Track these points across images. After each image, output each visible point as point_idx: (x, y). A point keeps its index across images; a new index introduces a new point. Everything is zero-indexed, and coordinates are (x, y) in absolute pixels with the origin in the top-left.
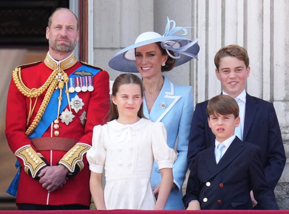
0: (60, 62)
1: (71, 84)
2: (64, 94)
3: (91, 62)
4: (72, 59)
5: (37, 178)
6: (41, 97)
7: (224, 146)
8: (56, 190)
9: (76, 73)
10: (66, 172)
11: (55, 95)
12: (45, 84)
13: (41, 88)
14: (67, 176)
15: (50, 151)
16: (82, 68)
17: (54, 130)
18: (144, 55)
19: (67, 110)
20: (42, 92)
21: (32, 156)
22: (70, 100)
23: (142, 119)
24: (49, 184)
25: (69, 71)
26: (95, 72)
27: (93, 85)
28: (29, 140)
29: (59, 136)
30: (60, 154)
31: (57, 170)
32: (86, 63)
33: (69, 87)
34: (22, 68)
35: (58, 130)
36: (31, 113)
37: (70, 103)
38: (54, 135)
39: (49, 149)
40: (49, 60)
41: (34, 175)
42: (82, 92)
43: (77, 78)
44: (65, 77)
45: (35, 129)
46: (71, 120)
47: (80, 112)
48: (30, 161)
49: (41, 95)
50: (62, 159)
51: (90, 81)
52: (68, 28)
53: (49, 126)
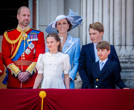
18: (62, 23)
33: (28, 39)
34: (8, 32)
35: (24, 57)
36: (12, 50)
37: (29, 46)
38: (23, 59)
39: (21, 65)
40: (19, 28)
41: (16, 76)
42: (33, 41)
43: (31, 35)
44: (26, 35)
45: (15, 57)
46: (30, 53)
47: (33, 49)
48: (14, 70)
49: (17, 43)
50: (27, 69)
51: (36, 36)
52: (28, 16)
53: (20, 55)
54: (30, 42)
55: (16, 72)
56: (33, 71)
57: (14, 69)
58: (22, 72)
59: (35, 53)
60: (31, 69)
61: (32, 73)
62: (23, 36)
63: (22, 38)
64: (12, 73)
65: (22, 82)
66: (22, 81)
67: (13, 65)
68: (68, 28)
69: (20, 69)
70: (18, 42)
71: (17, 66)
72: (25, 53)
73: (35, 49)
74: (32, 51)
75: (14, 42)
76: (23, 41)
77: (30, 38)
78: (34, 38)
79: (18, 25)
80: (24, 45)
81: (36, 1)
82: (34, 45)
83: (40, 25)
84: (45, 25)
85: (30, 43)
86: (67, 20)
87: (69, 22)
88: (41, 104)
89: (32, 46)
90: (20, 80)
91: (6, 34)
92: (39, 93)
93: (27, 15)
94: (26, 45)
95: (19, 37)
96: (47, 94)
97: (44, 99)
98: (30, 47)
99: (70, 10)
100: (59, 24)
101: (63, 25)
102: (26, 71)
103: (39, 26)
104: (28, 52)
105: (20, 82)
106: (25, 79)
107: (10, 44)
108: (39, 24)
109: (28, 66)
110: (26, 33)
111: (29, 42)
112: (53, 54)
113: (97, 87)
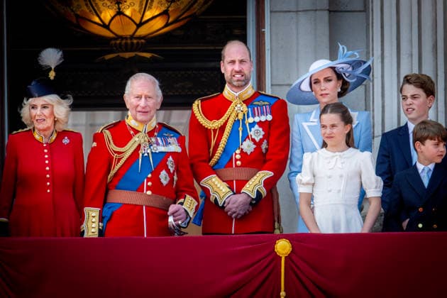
0: (238, 93)
1: (250, 115)
2: (244, 125)
3: (268, 91)
4: (249, 91)
5: (223, 207)
6: (223, 128)
7: (430, 170)
8: (241, 218)
9: (255, 103)
10: (249, 200)
11: (236, 126)
12: (225, 115)
13: (221, 120)
14: (251, 204)
15: (233, 181)
16: (260, 97)
17: (236, 160)
18: (322, 80)
19: (247, 139)
20: (222, 123)
21: (219, 185)
22: (250, 131)
23: (351, 149)
24: (234, 212)
25: (248, 102)
26: (273, 101)
27: (271, 114)
28: (213, 170)
29: (241, 166)
30: (242, 183)
31: (240, 198)
32: (263, 93)
33: (248, 117)
34: (202, 101)
35: (239, 160)
36: (213, 143)
37: (249, 133)
38: (236, 166)
39: (232, 179)
40: (228, 92)
41: (220, 204)
42: (260, 121)
43: (256, 108)
44: (244, 107)
45: (218, 160)
46: (252, 150)
47: (261, 140)
48: (217, 190)
49: (221, 126)
50: (244, 188)
51: (268, 110)
52: (241, 62)
53: (230, 156)
54: (252, 125)
55: (222, 196)
56: (258, 191)
57: (218, 187)
58: (234, 194)
59: (267, 149)
60: (253, 186)
61: (254, 196)
62: (237, 110)
63: (234, 115)
64: (212, 199)
65: (236, 218)
66: (234, 215)
67: (214, 180)
68: (339, 90)
69: (231, 188)
70: (225, 124)
71: (223, 181)
72: (242, 149)
73: (265, 141)
74: (258, 144)
75: (216, 124)
76: (236, 122)
77: (254, 116)
78: (262, 113)
79: (226, 85)
80: (239, 131)
81: (264, 28)
82: (263, 130)
83: (273, 83)
84: (286, 83)
85: (253, 127)
86: (335, 72)
87: (339, 76)
88: (281, 272)
89: (257, 132)
90: (229, 213)
91: (197, 105)
92: (275, 244)
93: (237, 62)
94: (245, 131)
95: (227, 113)
96: (292, 247)
97: (286, 257)
98: (253, 137)
99: (341, 47)
100: (315, 83)
101: (324, 85)
102: (242, 191)
103: (272, 85)
104: (248, 147)
105: (230, 217)
106: (241, 212)
107: (207, 129)
108: (271, 81)
109: (247, 181)
110: (244, 102)
111: (250, 124)
112: (337, 153)
113: (420, 226)
